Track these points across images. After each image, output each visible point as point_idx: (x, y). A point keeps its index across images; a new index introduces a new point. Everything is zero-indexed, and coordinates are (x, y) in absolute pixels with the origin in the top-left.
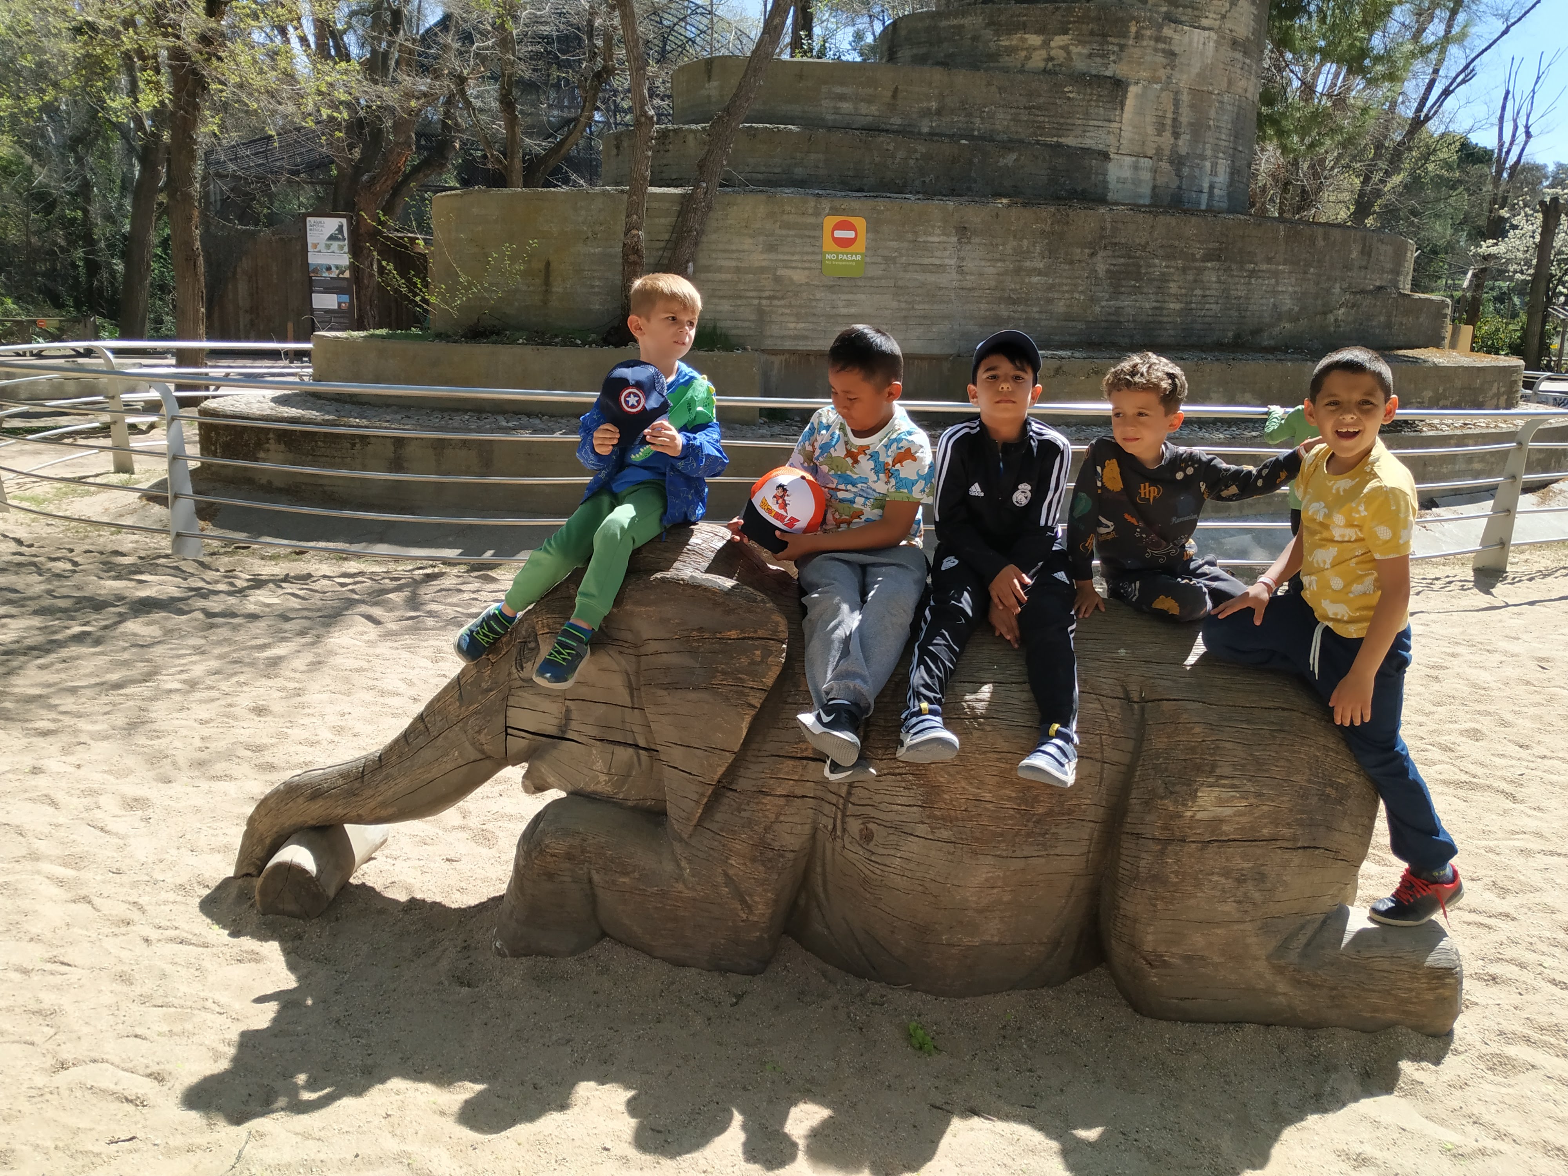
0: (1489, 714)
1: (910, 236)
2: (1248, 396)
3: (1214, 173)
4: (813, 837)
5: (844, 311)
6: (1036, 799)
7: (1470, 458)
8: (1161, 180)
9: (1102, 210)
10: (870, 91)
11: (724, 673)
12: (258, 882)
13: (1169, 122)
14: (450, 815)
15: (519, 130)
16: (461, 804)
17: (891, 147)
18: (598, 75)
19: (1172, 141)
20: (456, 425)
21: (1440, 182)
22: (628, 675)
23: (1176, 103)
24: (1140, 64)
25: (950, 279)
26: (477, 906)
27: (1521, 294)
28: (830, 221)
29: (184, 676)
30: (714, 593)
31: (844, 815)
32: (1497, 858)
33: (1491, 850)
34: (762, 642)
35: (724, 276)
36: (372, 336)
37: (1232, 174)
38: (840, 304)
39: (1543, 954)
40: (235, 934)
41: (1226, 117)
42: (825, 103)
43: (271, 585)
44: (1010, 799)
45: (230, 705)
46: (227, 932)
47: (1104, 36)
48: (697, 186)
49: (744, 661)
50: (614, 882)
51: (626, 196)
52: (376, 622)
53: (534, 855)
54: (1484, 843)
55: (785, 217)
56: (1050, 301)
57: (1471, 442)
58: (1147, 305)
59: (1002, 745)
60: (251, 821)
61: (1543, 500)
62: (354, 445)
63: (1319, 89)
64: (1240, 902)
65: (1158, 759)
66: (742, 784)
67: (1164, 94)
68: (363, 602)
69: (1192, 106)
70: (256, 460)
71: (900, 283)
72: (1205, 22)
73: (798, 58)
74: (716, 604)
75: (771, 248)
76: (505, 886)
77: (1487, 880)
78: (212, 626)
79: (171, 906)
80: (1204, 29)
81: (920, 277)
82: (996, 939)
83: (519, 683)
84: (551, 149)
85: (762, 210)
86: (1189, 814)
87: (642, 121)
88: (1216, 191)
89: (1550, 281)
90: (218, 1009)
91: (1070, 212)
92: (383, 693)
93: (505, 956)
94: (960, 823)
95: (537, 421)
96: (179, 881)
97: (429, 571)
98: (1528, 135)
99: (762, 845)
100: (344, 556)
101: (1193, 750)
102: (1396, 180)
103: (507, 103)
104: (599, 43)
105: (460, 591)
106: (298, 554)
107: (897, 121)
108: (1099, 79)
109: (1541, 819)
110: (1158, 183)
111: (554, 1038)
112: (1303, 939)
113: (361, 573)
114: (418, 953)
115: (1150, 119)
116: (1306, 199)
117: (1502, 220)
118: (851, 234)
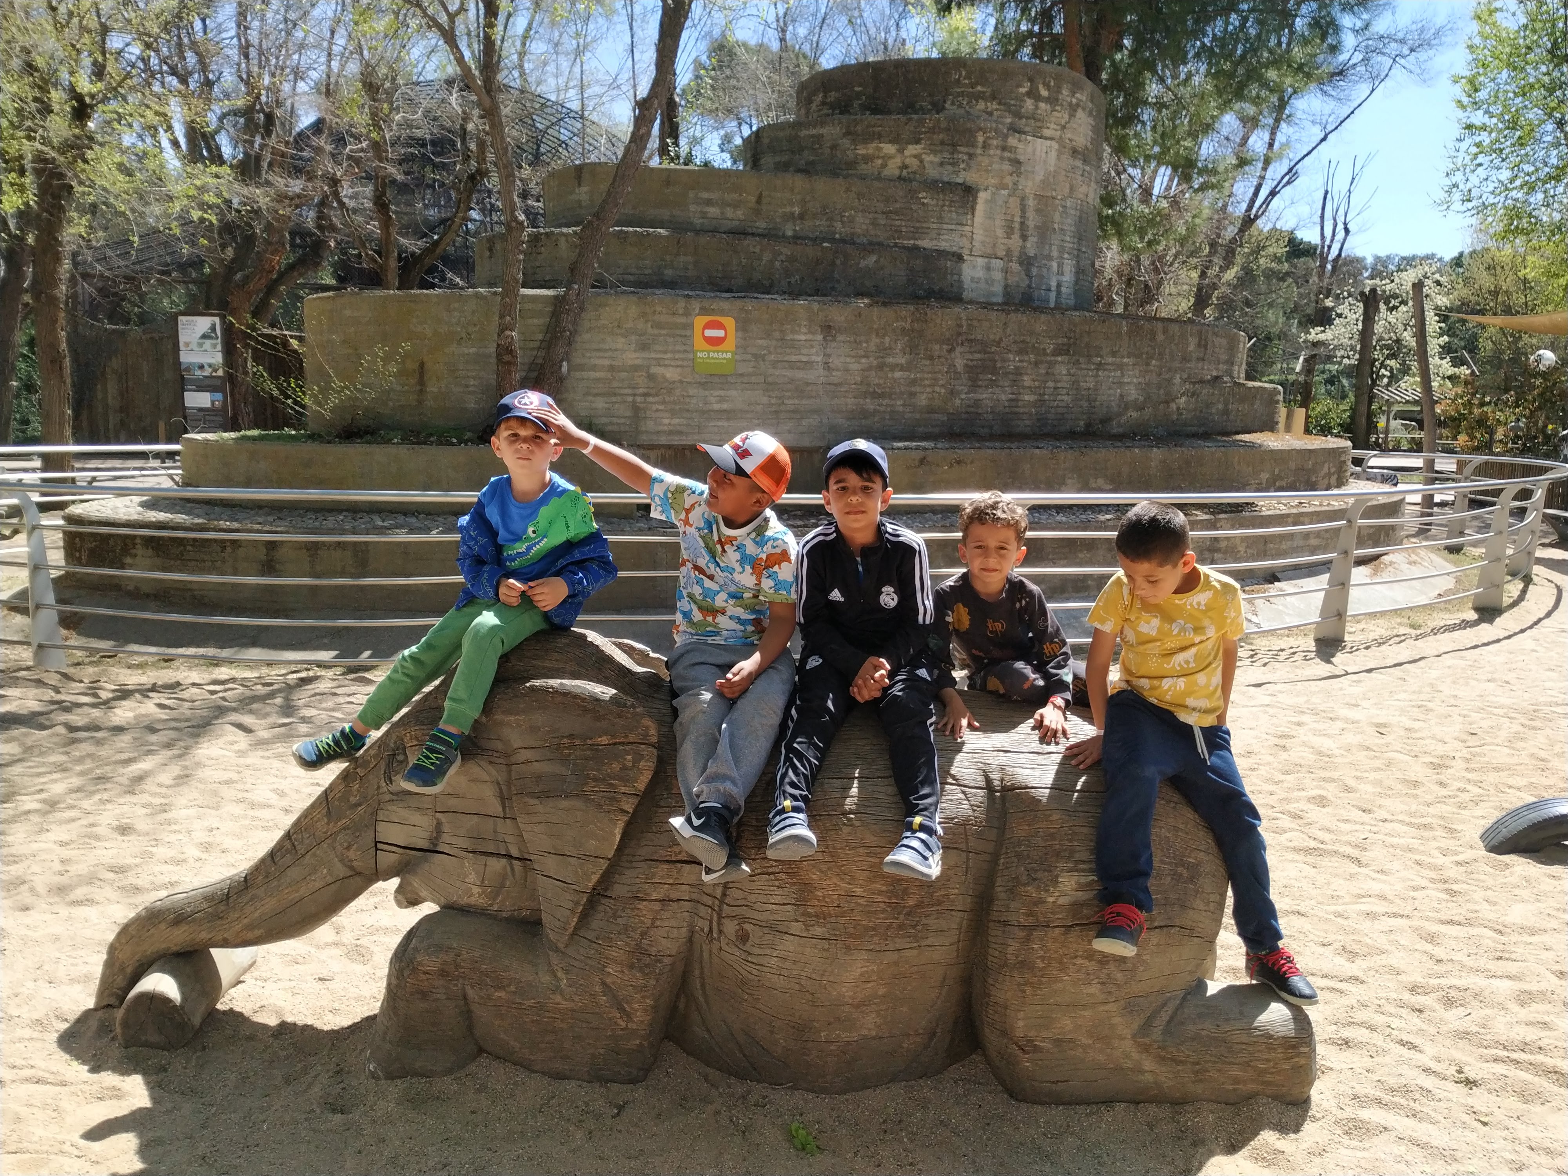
0: (1333, 780)
1: (777, 334)
2: (1100, 482)
3: (1060, 273)
4: (690, 940)
5: (716, 407)
6: (905, 892)
7: (1306, 535)
8: (1012, 280)
9: (957, 309)
10: (736, 196)
11: (595, 779)
12: (120, 1013)
13: (1017, 226)
14: (324, 932)
15: (393, 231)
16: (334, 919)
17: (757, 250)
18: (472, 178)
19: (1021, 243)
20: (331, 526)
21: (1270, 274)
22: (498, 784)
23: (1023, 209)
24: (987, 171)
25: (817, 375)
26: (349, 1027)
27: (1349, 376)
28: (700, 321)
29: (43, 796)
30: (583, 699)
31: (720, 917)
32: (1345, 923)
33: (1339, 915)
34: (634, 747)
35: (598, 375)
36: (244, 437)
37: (1077, 273)
38: (713, 400)
39: (1391, 1015)
40: (95, 1069)
41: (1069, 221)
42: (692, 208)
43: (137, 695)
44: (880, 893)
45: (92, 825)
46: (86, 1068)
47: (954, 145)
48: (569, 288)
49: (616, 766)
50: (489, 997)
51: (499, 298)
52: (247, 730)
53: (406, 973)
54: (1333, 908)
55: (657, 317)
56: (912, 394)
57: (1306, 520)
58: (1003, 397)
59: (871, 840)
60: (112, 949)
61: (1376, 572)
62: (225, 548)
63: (1156, 191)
64: (1103, 983)
65: (1020, 845)
66: (619, 890)
67: (1011, 199)
68: (234, 710)
69: (1038, 211)
70: (122, 567)
71: (770, 379)
72: (1047, 132)
73: (666, 165)
74: (585, 710)
75: (644, 347)
76: (379, 1004)
77: (1337, 945)
78: (74, 741)
79: (27, 1043)
80: (1046, 138)
81: (788, 373)
82: (874, 1033)
83: (388, 797)
84: (427, 249)
85: (633, 311)
86: (1051, 899)
87: (512, 226)
88: (1063, 290)
89: (1373, 365)
90: (76, 1152)
91: (928, 311)
92: (253, 805)
93: (378, 1079)
94: (833, 920)
95: (413, 520)
96: (35, 1016)
97: (303, 675)
98: (1347, 231)
99: (639, 951)
100: (216, 662)
101: (1052, 836)
102: (1231, 274)
103: (381, 204)
104: (473, 146)
105: (335, 694)
106: (166, 661)
107: (761, 225)
108: (949, 187)
109: (1384, 882)
110: (1010, 282)
111: (431, 1163)
112: (1165, 1016)
113: (233, 680)
114: (288, 1081)
115: (999, 222)
116: (1149, 294)
117: (1328, 310)
118: (720, 333)
